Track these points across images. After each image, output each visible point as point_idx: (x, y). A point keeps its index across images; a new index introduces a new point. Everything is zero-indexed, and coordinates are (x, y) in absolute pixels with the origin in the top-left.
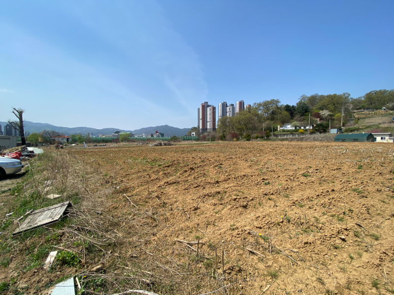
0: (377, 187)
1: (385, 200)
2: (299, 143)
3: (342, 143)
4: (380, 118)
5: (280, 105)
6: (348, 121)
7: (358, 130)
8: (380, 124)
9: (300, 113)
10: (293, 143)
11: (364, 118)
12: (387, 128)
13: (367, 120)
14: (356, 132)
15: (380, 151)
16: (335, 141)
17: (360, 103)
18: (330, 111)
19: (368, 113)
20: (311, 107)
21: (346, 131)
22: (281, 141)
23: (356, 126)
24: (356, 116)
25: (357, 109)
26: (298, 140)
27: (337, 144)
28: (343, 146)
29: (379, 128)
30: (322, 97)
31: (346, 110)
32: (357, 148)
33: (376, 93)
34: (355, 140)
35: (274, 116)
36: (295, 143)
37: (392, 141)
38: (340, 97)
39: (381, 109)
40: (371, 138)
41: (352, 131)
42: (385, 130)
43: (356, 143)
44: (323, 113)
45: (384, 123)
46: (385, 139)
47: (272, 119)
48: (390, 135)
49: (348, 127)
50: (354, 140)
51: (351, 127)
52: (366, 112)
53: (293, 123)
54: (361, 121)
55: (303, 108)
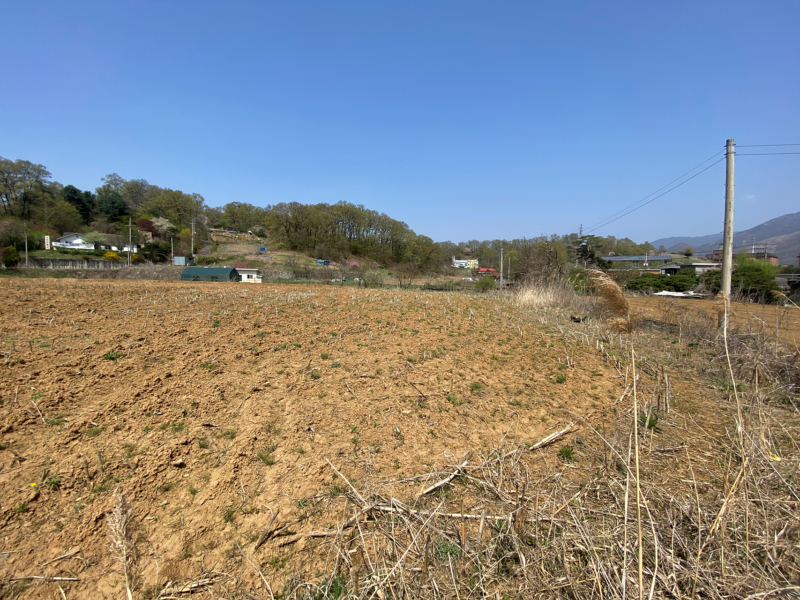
0: (237, 352)
1: (246, 371)
2: (107, 283)
3: (194, 284)
4: (245, 246)
5: (48, 180)
6: (203, 244)
7: (217, 261)
8: (246, 255)
9: (107, 213)
10: (91, 283)
11: (225, 243)
12: (254, 261)
13: (229, 248)
14: (214, 266)
15: (245, 295)
16: (182, 279)
17: (218, 217)
18: (171, 221)
19: (230, 235)
20: (132, 206)
21: (200, 262)
22: (57, 276)
23: (214, 255)
24: (215, 239)
25: (215, 227)
26: (105, 277)
27: (185, 285)
28: (193, 288)
29: (244, 260)
30: (155, 190)
31: (199, 225)
32: (216, 292)
33: (240, 206)
34: (214, 278)
35: (32, 207)
36: (94, 283)
37: (259, 281)
38: (187, 199)
39: (246, 232)
40: (234, 275)
41: (208, 263)
42: (252, 264)
43: (216, 284)
44: (159, 224)
45: (250, 254)
46: (252, 277)
47: (26, 215)
48: (258, 273)
49: (202, 256)
50: (212, 278)
51: (207, 256)
52: (227, 233)
53: (88, 235)
54: (221, 247)
55: (113, 203)
